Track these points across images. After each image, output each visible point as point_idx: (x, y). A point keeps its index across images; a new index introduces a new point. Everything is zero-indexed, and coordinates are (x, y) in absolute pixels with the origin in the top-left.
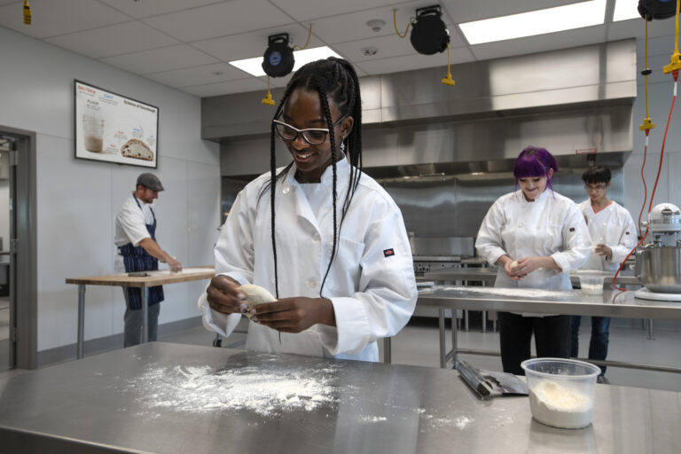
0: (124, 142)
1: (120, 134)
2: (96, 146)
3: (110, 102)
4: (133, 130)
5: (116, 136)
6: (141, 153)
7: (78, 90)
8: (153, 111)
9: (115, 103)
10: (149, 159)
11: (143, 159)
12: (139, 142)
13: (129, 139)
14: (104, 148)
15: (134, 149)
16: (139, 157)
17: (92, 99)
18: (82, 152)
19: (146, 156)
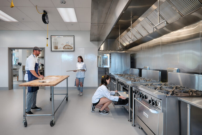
0: (64, 46)
1: (62, 44)
2: (56, 48)
3: (60, 38)
4: (66, 43)
5: (61, 45)
6: (69, 48)
7: (52, 37)
8: (72, 37)
9: (61, 38)
10: (72, 49)
11: (69, 49)
12: (68, 45)
13: (65, 45)
14: (58, 48)
15: (66, 47)
16: (68, 49)
17: (55, 38)
18: (53, 50)
19: (70, 48)
